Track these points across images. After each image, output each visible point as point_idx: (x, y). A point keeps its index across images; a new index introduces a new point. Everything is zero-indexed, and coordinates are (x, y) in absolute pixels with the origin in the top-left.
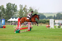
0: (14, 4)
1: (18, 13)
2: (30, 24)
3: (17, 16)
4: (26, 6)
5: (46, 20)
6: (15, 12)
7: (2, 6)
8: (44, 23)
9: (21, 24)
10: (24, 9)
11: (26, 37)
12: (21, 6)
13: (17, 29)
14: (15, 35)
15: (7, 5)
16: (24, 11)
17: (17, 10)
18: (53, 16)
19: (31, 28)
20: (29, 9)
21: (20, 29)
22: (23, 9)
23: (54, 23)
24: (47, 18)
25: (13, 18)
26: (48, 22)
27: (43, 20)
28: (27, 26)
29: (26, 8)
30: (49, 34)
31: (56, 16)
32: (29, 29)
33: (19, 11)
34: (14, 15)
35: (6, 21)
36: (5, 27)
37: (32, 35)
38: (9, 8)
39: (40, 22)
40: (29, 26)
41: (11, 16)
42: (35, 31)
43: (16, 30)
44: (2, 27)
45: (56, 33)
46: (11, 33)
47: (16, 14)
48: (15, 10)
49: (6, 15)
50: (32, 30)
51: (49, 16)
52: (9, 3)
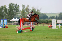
0: (17, 4)
1: (21, 13)
2: (32, 24)
3: (19, 16)
4: (28, 6)
5: (48, 20)
6: (18, 12)
7: (5, 6)
8: (46, 23)
9: (23, 24)
10: (27, 9)
11: (28, 37)
12: (23, 6)
13: (20, 29)
14: (18, 35)
15: (10, 5)
16: (26, 11)
17: (19, 10)
18: (56, 16)
19: (33, 28)
20: (31, 9)
21: (23, 29)
22: (25, 9)
23: (57, 23)
24: (49, 19)
25: (15, 18)
26: (51, 22)
27: (46, 20)
28: (29, 27)
29: (28, 8)
30: (51, 34)
31: (58, 16)
32: (31, 29)
33: (21, 11)
34: (17, 15)
35: (8, 21)
36: (7, 27)
37: (34, 35)
38: (12, 8)
39: (43, 23)
40: (31, 26)
41: (14, 16)
42: (37, 31)
43: (18, 30)
44: (4, 27)
45: (59, 33)
46: (14, 33)
47: (18, 14)
48: (17, 10)
49: (9, 15)
50: (34, 30)
51: (51, 16)
52: (11, 4)
